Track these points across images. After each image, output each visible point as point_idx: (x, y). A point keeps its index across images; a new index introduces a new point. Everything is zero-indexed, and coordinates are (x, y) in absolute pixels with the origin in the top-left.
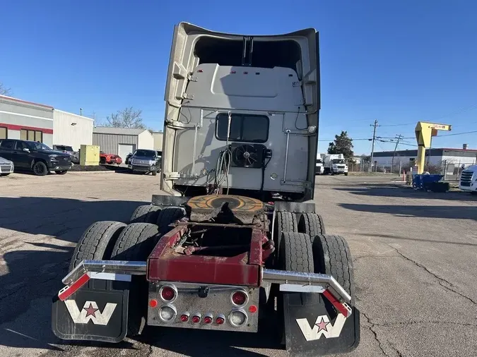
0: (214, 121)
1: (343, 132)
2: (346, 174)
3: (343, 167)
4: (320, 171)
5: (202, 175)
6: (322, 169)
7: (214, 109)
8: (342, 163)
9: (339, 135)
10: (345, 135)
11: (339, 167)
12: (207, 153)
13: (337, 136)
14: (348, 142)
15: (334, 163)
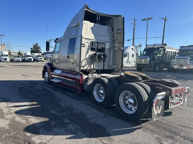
0: (89, 44)
1: (36, 43)
2: (43, 61)
3: (42, 59)
4: (31, 60)
5: (86, 65)
6: (33, 60)
7: (89, 39)
8: (41, 57)
9: (35, 45)
10: (37, 45)
11: (40, 58)
12: (87, 57)
13: (34, 45)
14: (39, 48)
15: (37, 57)
